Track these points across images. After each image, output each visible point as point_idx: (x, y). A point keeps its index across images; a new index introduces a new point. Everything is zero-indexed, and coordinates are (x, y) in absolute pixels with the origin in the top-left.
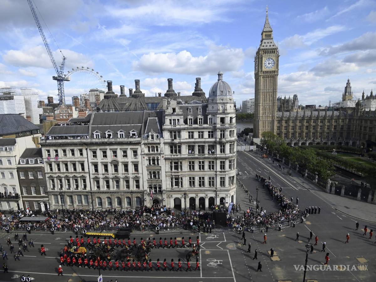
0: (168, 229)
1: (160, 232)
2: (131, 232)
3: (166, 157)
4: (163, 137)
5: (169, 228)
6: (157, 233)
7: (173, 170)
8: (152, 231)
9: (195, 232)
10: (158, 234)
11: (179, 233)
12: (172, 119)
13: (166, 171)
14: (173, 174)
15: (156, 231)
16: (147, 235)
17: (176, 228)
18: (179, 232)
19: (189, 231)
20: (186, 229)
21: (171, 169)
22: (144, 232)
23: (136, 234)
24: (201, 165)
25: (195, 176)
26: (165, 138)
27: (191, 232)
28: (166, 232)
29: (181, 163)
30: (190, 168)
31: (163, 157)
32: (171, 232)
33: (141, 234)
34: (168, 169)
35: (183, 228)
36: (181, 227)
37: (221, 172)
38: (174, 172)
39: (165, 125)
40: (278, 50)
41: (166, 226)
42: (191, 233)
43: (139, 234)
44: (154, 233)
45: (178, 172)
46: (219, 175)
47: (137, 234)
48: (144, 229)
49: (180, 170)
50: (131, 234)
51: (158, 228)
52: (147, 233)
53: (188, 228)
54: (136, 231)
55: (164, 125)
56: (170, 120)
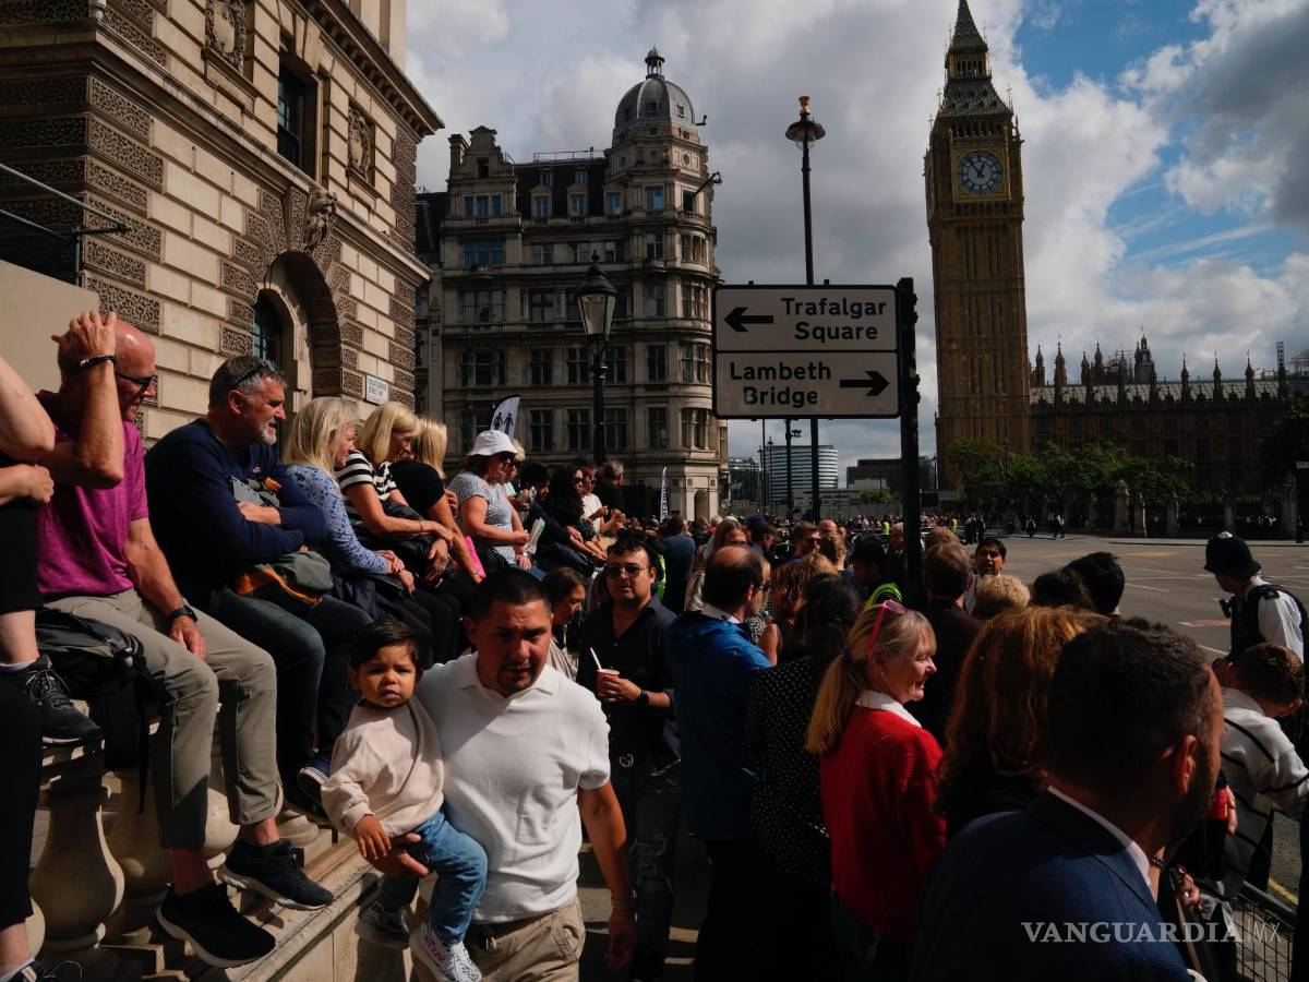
3: (448, 331)
4: (442, 260)
7: (472, 383)
12: (475, 196)
13: (447, 386)
14: (470, 398)
21: (465, 382)
24: (575, 364)
25: (554, 406)
26: (446, 265)
29: (502, 355)
30: (536, 379)
31: (435, 333)
34: (452, 381)
37: (648, 388)
38: (475, 392)
39: (450, 219)
40: (1013, 120)
45: (489, 392)
46: (642, 401)
49: (495, 382)
55: (447, 216)
56: (468, 199)
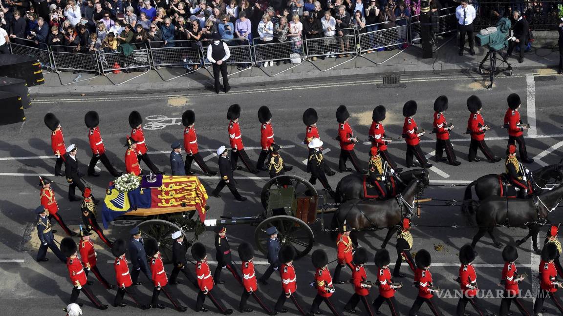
0: (296, 58)
1: (234, 76)
2: (35, 80)
5: (302, 51)
6: (218, 85)
8: (177, 68)
9: (498, 71)
10: (226, 88)
11: (379, 81)
15: (208, 72)
16: (147, 97)
17: (353, 48)
18: (376, 75)
19: (455, 67)
20: (425, 53)
22: (126, 82)
23: (69, 95)
27: (464, 72)
28: (278, 76)
32: (316, 74)
33: (104, 94)
35: (406, 46)
36: (390, 36)
41: (276, 35)
42: (465, 78)
43: (88, 95)
44: (196, 84)
47: (79, 95)
48: (122, 59)
50: (35, 96)
51: (218, 53)
52: (145, 87)
53: (439, 42)
54: (67, 77)
